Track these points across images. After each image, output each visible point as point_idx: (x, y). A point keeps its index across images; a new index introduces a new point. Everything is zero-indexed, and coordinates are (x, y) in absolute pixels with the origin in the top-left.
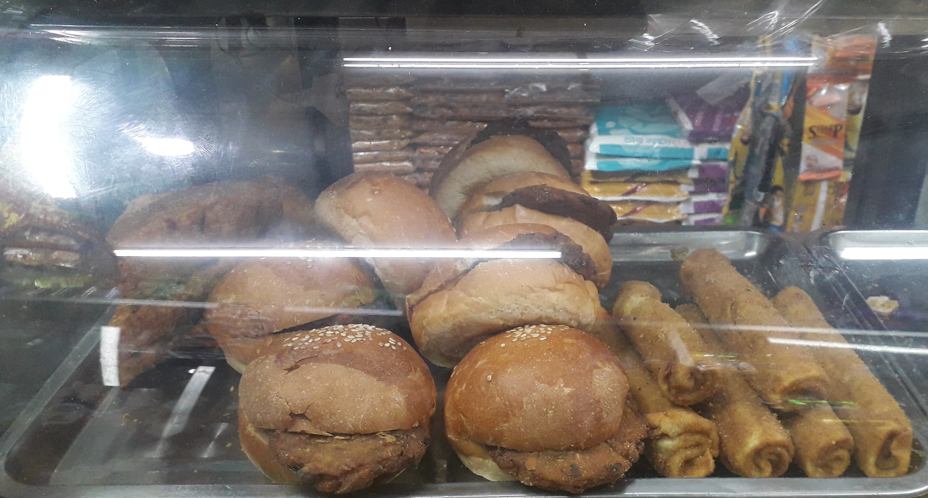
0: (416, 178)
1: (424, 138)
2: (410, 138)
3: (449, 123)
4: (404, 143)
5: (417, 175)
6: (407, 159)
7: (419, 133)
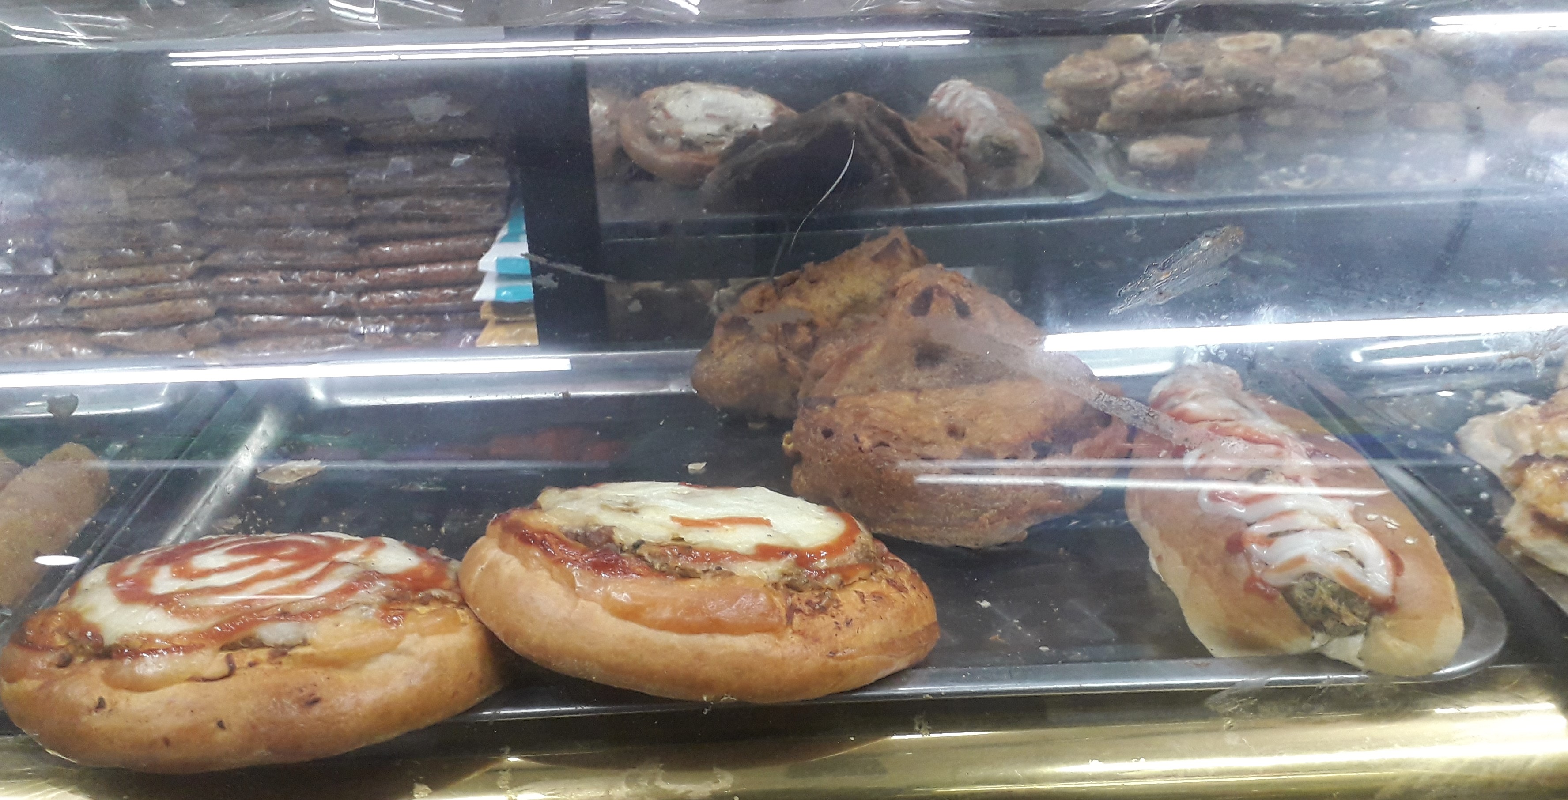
0: (219, 327)
1: (225, 258)
2: (202, 258)
3: (261, 232)
4: (190, 267)
5: (220, 320)
6: (203, 294)
7: (214, 249)
